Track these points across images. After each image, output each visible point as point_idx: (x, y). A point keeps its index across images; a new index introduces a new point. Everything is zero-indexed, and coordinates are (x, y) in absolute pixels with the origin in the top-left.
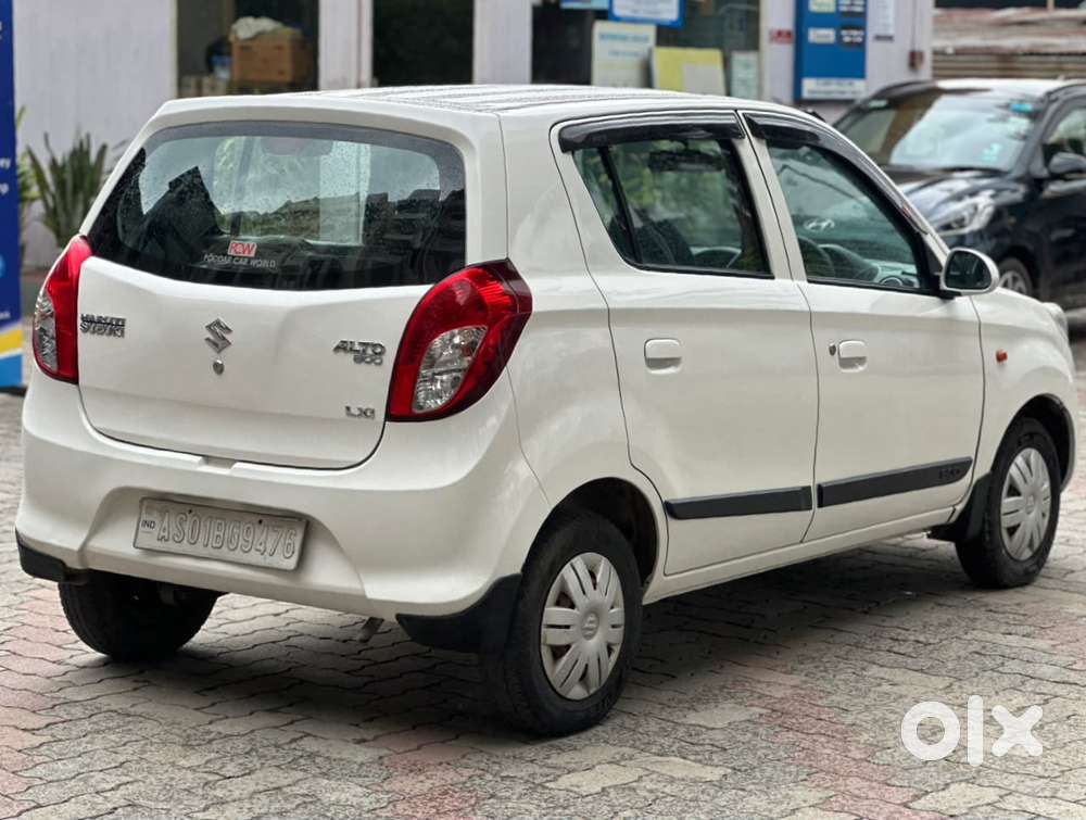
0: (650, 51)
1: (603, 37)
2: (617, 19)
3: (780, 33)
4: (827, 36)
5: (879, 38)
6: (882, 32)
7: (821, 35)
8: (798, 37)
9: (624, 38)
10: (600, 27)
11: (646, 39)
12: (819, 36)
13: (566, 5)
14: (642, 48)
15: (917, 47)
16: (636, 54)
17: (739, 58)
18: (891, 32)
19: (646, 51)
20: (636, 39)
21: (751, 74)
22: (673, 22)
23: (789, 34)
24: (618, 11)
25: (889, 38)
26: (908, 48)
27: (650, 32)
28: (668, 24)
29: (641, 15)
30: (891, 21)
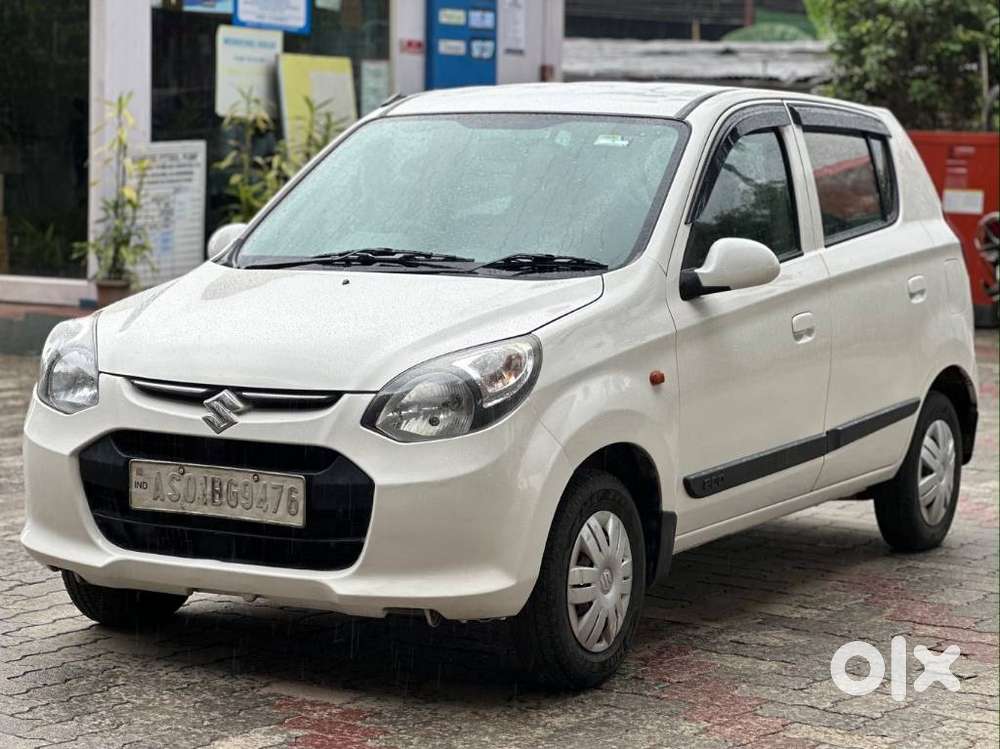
0: (277, 57)
1: (227, 41)
2: (243, 24)
3: (410, 44)
4: (457, 48)
5: (509, 51)
6: (513, 46)
7: (449, 47)
8: (428, 47)
9: (249, 44)
10: (224, 32)
11: (273, 46)
12: (450, 48)
13: (187, 8)
14: (269, 54)
15: (549, 62)
16: (262, 60)
17: (369, 67)
18: (522, 46)
19: (273, 59)
20: (263, 45)
21: (381, 84)
22: (300, 29)
23: (419, 45)
24: (242, 16)
25: (520, 52)
26: (538, 63)
27: (278, 38)
28: (295, 30)
29: (267, 21)
30: (521, 34)
